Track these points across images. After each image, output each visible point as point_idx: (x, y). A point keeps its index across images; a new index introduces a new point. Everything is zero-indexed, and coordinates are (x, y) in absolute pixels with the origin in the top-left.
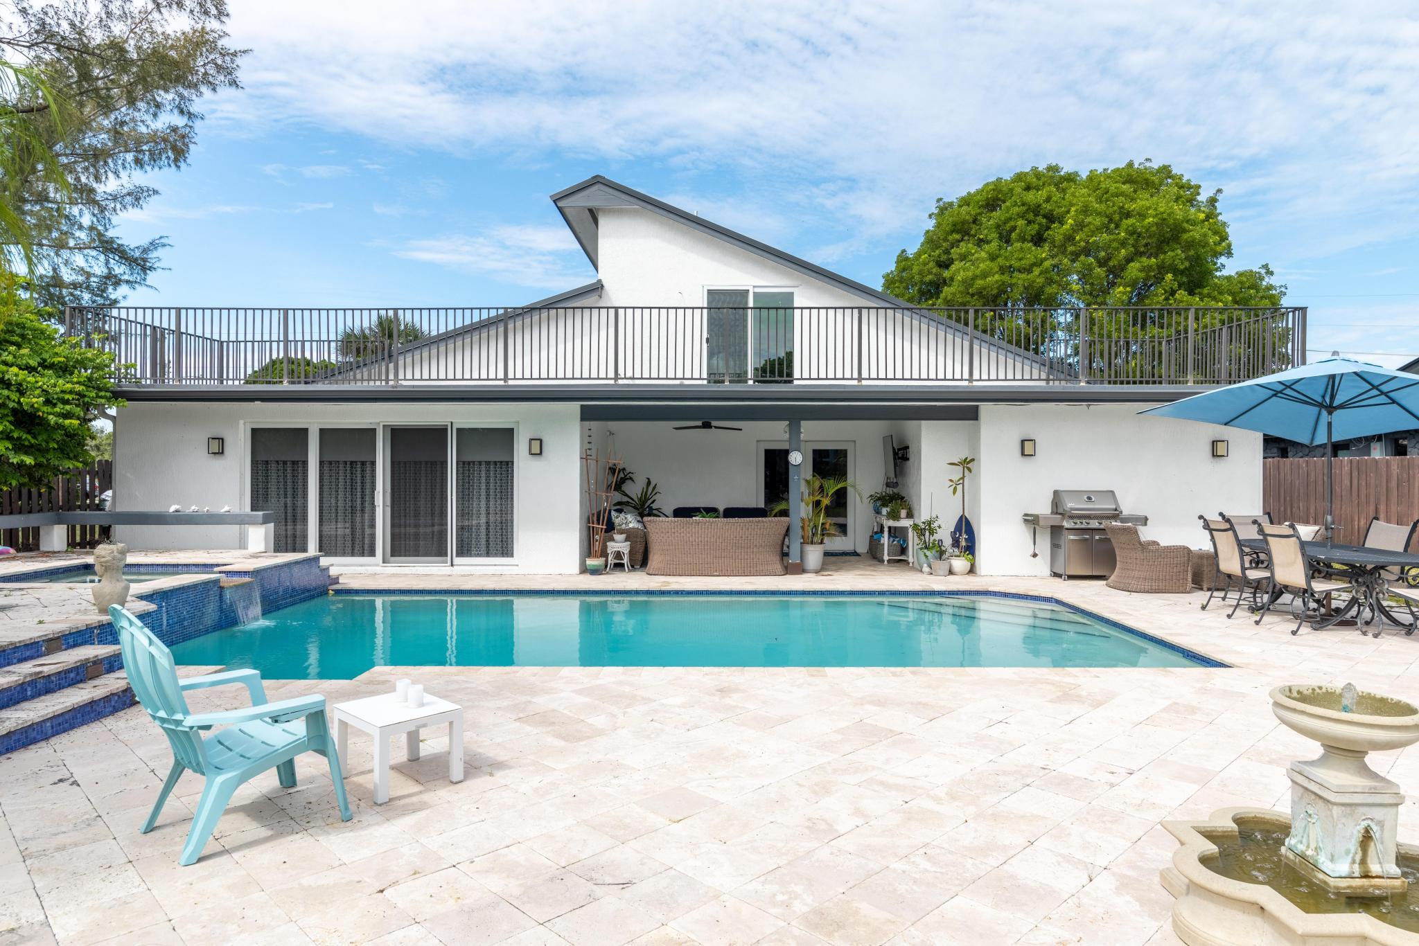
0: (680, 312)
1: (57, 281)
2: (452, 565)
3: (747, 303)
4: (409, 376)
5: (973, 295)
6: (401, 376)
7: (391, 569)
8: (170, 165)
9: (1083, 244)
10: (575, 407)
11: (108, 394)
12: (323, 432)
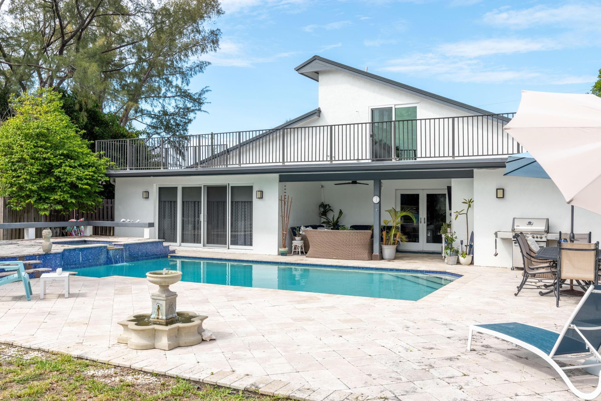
0: (360, 125)
1: (165, 113)
2: (229, 249)
3: (392, 118)
4: (231, 163)
6: (228, 163)
7: (206, 249)
8: (212, 50)
10: (277, 175)
11: (103, 175)
12: (184, 189)
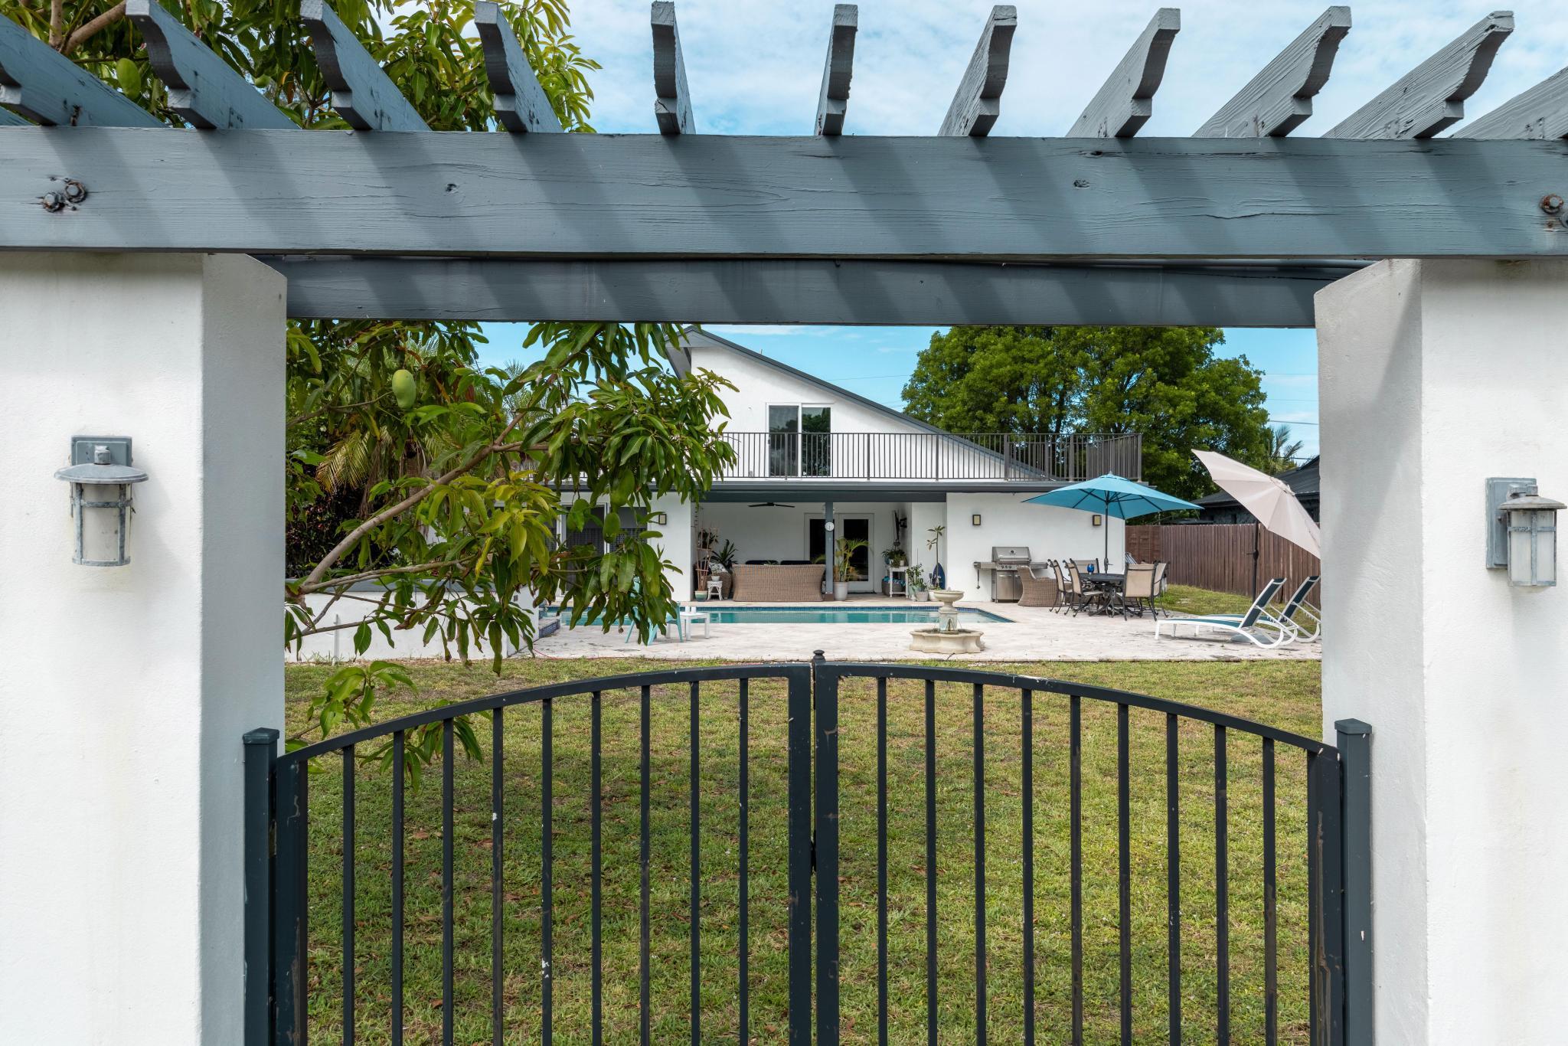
3: (797, 415)
5: (991, 381)
9: (1082, 339)
